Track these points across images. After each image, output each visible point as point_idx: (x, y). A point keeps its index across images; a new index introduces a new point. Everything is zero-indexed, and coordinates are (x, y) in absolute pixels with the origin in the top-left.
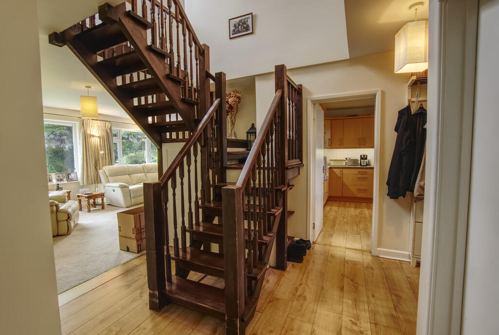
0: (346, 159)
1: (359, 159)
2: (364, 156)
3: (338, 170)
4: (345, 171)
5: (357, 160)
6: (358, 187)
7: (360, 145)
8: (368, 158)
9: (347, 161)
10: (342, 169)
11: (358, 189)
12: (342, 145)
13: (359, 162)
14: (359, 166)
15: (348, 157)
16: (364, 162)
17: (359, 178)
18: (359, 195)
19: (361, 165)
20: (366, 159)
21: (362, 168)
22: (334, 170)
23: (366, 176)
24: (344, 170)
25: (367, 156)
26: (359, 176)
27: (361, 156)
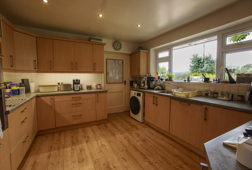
0: (59, 84)
1: (72, 83)
2: (77, 80)
3: (48, 98)
4: (57, 99)
5: (70, 85)
6: (73, 114)
7: (72, 70)
8: (81, 83)
9: (59, 86)
10: (53, 97)
11: (73, 116)
12: (52, 69)
13: (72, 87)
14: (72, 92)
15: (60, 82)
16: (77, 87)
17: (73, 104)
18: (75, 122)
19: (74, 90)
20: (79, 83)
21: (76, 94)
22: (43, 98)
23: (80, 101)
24: (55, 97)
25: (79, 81)
26: (73, 102)
27: (74, 81)
